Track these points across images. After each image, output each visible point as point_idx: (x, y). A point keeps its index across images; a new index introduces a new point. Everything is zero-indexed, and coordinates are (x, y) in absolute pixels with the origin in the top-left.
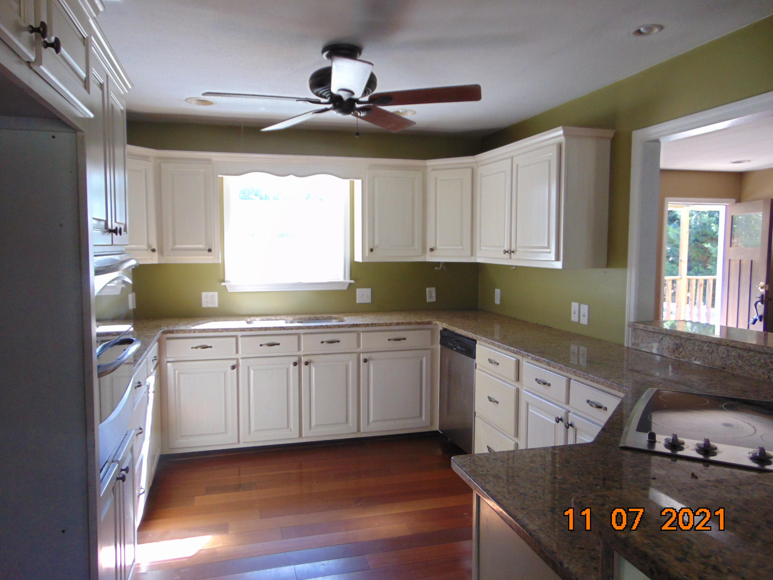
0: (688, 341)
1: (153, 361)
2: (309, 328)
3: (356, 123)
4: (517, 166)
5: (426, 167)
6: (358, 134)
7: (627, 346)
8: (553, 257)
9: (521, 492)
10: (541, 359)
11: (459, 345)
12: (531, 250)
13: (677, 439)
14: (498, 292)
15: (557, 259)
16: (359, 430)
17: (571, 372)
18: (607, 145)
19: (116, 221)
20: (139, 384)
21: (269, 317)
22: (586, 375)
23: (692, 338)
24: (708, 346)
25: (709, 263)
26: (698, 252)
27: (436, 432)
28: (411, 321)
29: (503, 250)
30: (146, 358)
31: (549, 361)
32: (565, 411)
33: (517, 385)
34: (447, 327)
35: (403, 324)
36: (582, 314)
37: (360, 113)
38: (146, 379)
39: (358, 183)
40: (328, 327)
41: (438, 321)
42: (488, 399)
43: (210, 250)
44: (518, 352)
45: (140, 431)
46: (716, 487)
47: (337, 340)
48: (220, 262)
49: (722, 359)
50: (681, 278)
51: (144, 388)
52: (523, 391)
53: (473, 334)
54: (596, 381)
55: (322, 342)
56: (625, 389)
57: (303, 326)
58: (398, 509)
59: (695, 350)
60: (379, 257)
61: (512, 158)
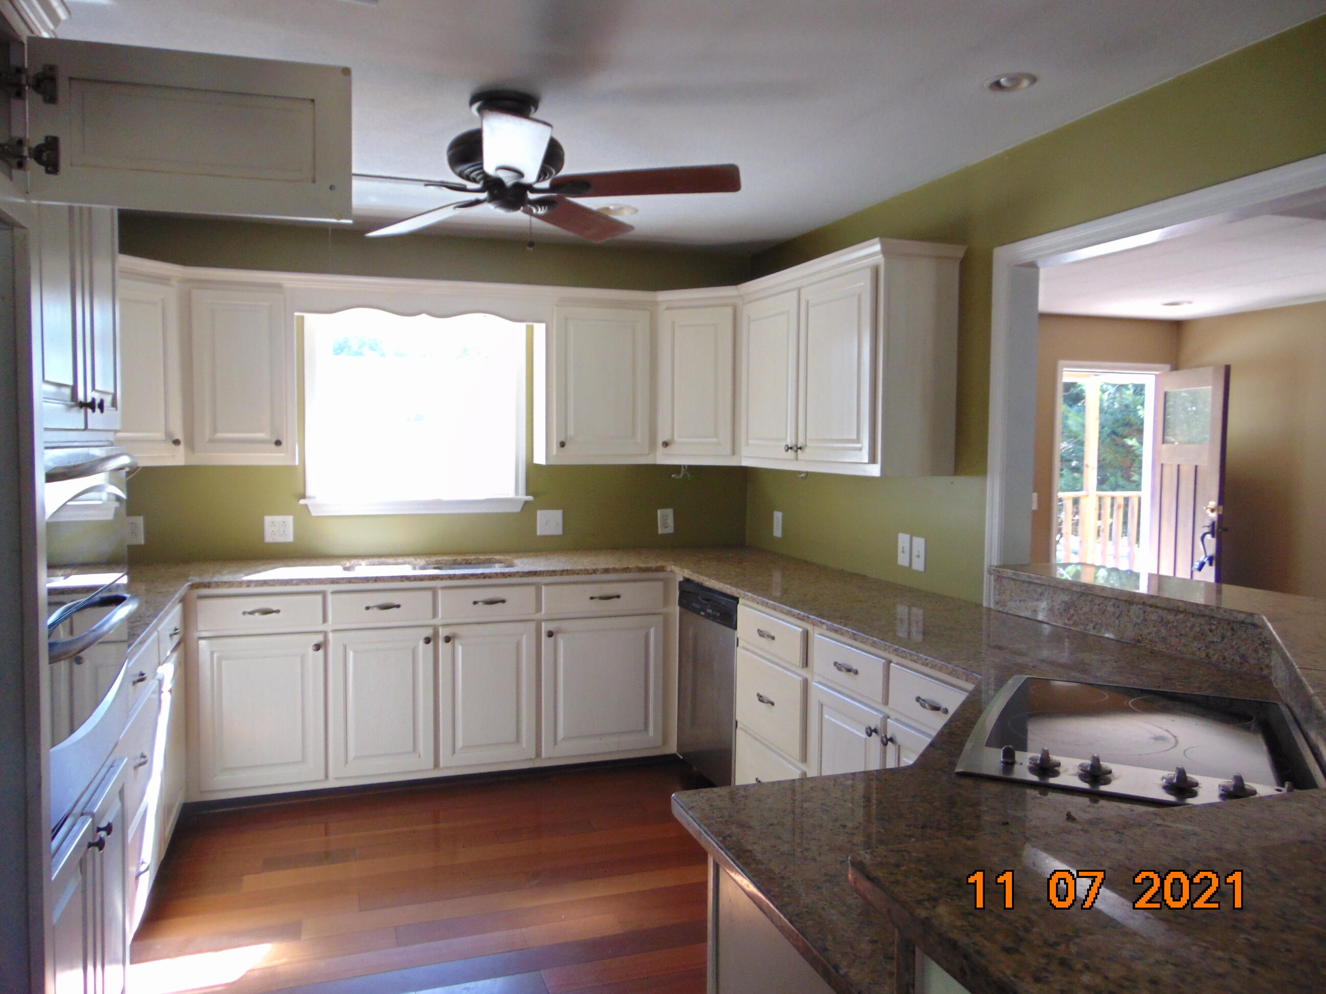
0: (1083, 598)
1: (171, 636)
2: (451, 577)
3: (529, 223)
4: (808, 302)
5: (656, 303)
6: (531, 244)
7: (987, 606)
8: (865, 457)
9: (782, 850)
10: (843, 629)
11: (709, 606)
12: (830, 445)
13: (1049, 757)
14: (778, 516)
15: (873, 460)
16: (538, 754)
17: (891, 650)
18: (954, 271)
19: (93, 388)
20: (141, 677)
21: (383, 560)
22: (915, 655)
23: (1088, 592)
24: (1114, 605)
25: (1134, 471)
26: (1116, 452)
27: (673, 756)
28: (630, 566)
29: (785, 444)
30: (158, 632)
31: (855, 632)
32: (881, 716)
33: (804, 673)
34: (691, 575)
35: (615, 570)
36: (915, 553)
37: (537, 210)
38: (156, 669)
39: (540, 330)
40: (484, 576)
41: (675, 565)
42: (757, 698)
43: (278, 443)
44: (806, 618)
45: (143, 760)
46: (1086, 831)
47: (500, 600)
48: (297, 463)
49: (1135, 626)
50: (1087, 496)
51: (151, 684)
52: (814, 683)
53: (732, 588)
54: (930, 665)
55: (475, 603)
56: (977, 678)
57: (442, 575)
58: (601, 889)
59: (1094, 612)
60: (577, 456)
61: (799, 290)
